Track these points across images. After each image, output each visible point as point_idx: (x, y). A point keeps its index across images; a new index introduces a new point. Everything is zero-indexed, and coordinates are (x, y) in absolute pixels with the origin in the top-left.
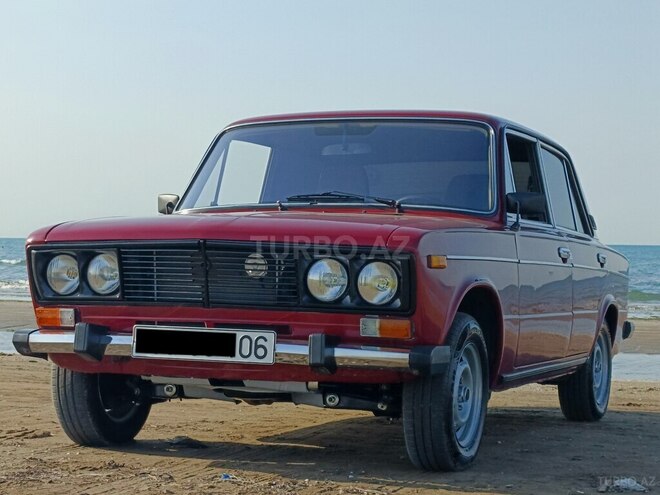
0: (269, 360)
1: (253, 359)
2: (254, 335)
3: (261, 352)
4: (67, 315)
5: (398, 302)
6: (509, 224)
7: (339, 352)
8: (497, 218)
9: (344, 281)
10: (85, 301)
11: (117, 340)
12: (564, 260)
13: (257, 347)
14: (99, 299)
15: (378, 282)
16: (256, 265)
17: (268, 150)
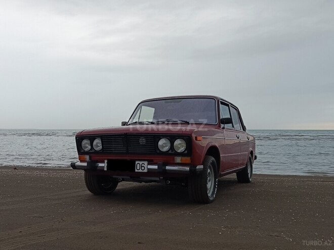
0: (146, 171)
1: (140, 171)
2: (141, 163)
3: (143, 168)
4: (87, 157)
5: (186, 152)
6: (222, 127)
7: (167, 168)
8: (218, 125)
9: (169, 145)
10: (92, 153)
11: (101, 165)
12: (238, 138)
13: (142, 167)
14: (96, 152)
15: (180, 145)
16: (142, 141)
17: (154, 109)
